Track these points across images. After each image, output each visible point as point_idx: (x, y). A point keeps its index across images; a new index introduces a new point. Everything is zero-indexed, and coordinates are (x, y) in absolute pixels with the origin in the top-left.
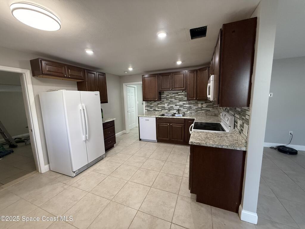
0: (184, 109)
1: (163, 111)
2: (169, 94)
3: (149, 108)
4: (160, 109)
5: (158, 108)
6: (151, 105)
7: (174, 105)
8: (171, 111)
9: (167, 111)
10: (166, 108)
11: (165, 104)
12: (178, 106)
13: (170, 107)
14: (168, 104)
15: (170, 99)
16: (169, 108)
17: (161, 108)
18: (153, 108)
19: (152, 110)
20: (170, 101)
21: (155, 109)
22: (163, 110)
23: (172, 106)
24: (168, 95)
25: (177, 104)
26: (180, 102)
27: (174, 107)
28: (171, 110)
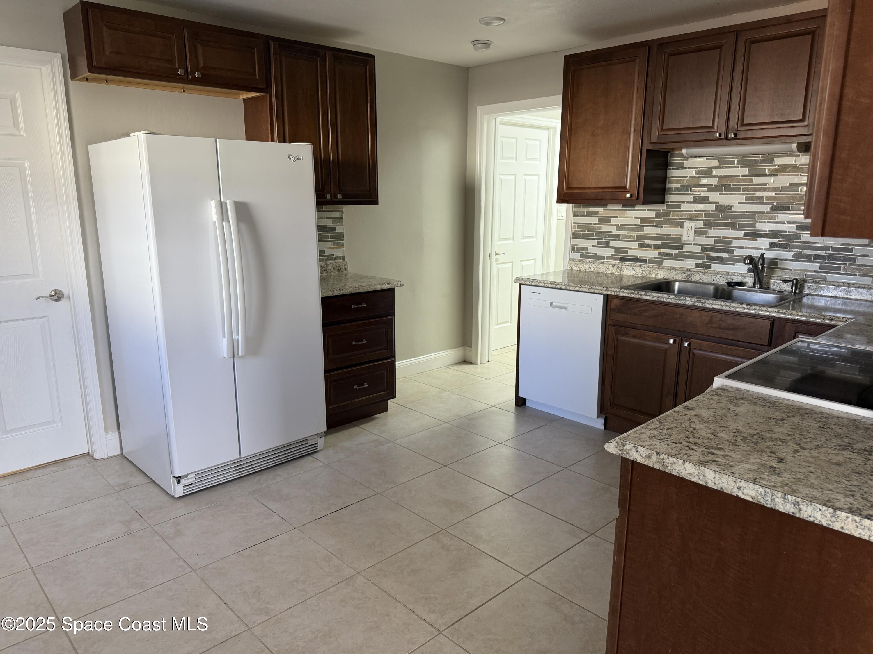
0: (798, 257)
1: (667, 263)
2: (715, 163)
3: (589, 244)
4: (652, 254)
5: (641, 246)
6: (605, 228)
7: (741, 234)
8: (715, 267)
9: (690, 263)
10: (686, 248)
11: (686, 224)
12: (765, 242)
13: (711, 242)
14: (701, 224)
15: (714, 197)
16: (705, 248)
17: (656, 247)
18: (612, 243)
19: (607, 252)
20: (718, 206)
21: (625, 251)
22: (668, 256)
23: (728, 241)
24: (707, 173)
25: (761, 227)
26: (781, 216)
27: (734, 243)
28: (719, 260)
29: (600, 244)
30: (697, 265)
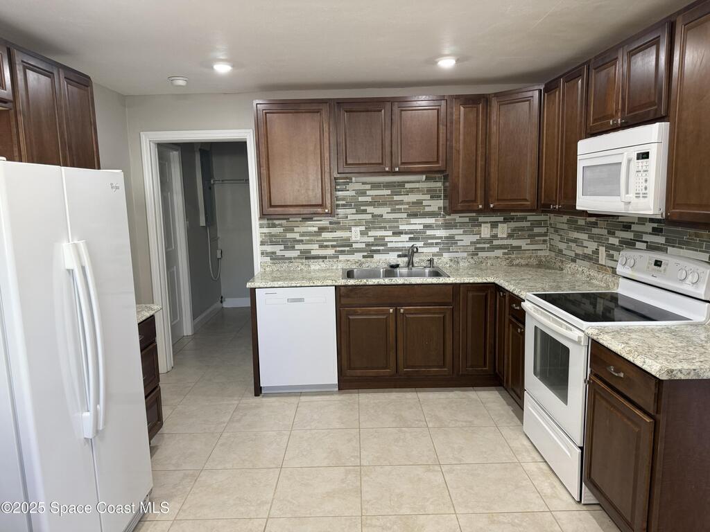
1: (342, 257)
2: (368, 187)
3: (278, 249)
4: (330, 252)
5: (321, 247)
6: (289, 235)
7: (390, 233)
8: (376, 257)
9: (358, 256)
10: (355, 246)
11: (353, 229)
13: (372, 240)
14: (363, 228)
15: (370, 209)
16: (368, 245)
17: (333, 246)
18: (297, 247)
19: (296, 253)
20: (374, 216)
21: (309, 251)
22: (342, 252)
23: (383, 238)
24: (363, 193)
25: (402, 227)
27: (387, 239)
28: (378, 251)
29: (286, 248)
30: (364, 257)
